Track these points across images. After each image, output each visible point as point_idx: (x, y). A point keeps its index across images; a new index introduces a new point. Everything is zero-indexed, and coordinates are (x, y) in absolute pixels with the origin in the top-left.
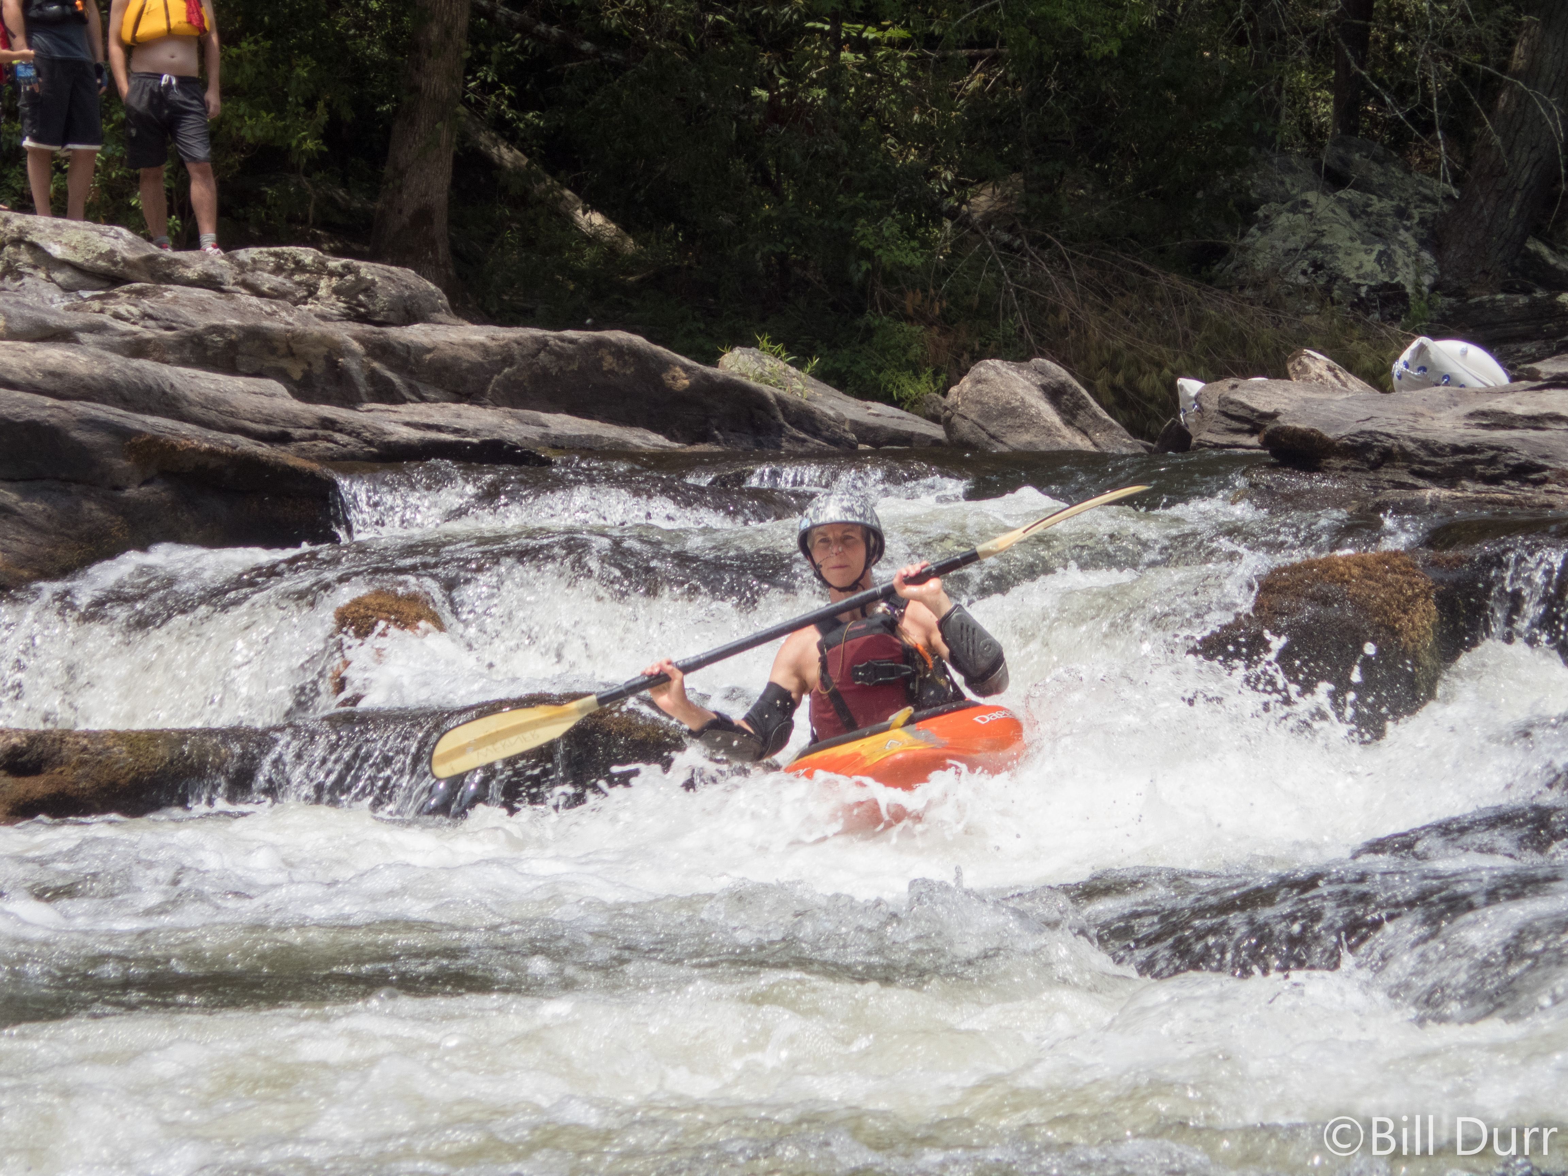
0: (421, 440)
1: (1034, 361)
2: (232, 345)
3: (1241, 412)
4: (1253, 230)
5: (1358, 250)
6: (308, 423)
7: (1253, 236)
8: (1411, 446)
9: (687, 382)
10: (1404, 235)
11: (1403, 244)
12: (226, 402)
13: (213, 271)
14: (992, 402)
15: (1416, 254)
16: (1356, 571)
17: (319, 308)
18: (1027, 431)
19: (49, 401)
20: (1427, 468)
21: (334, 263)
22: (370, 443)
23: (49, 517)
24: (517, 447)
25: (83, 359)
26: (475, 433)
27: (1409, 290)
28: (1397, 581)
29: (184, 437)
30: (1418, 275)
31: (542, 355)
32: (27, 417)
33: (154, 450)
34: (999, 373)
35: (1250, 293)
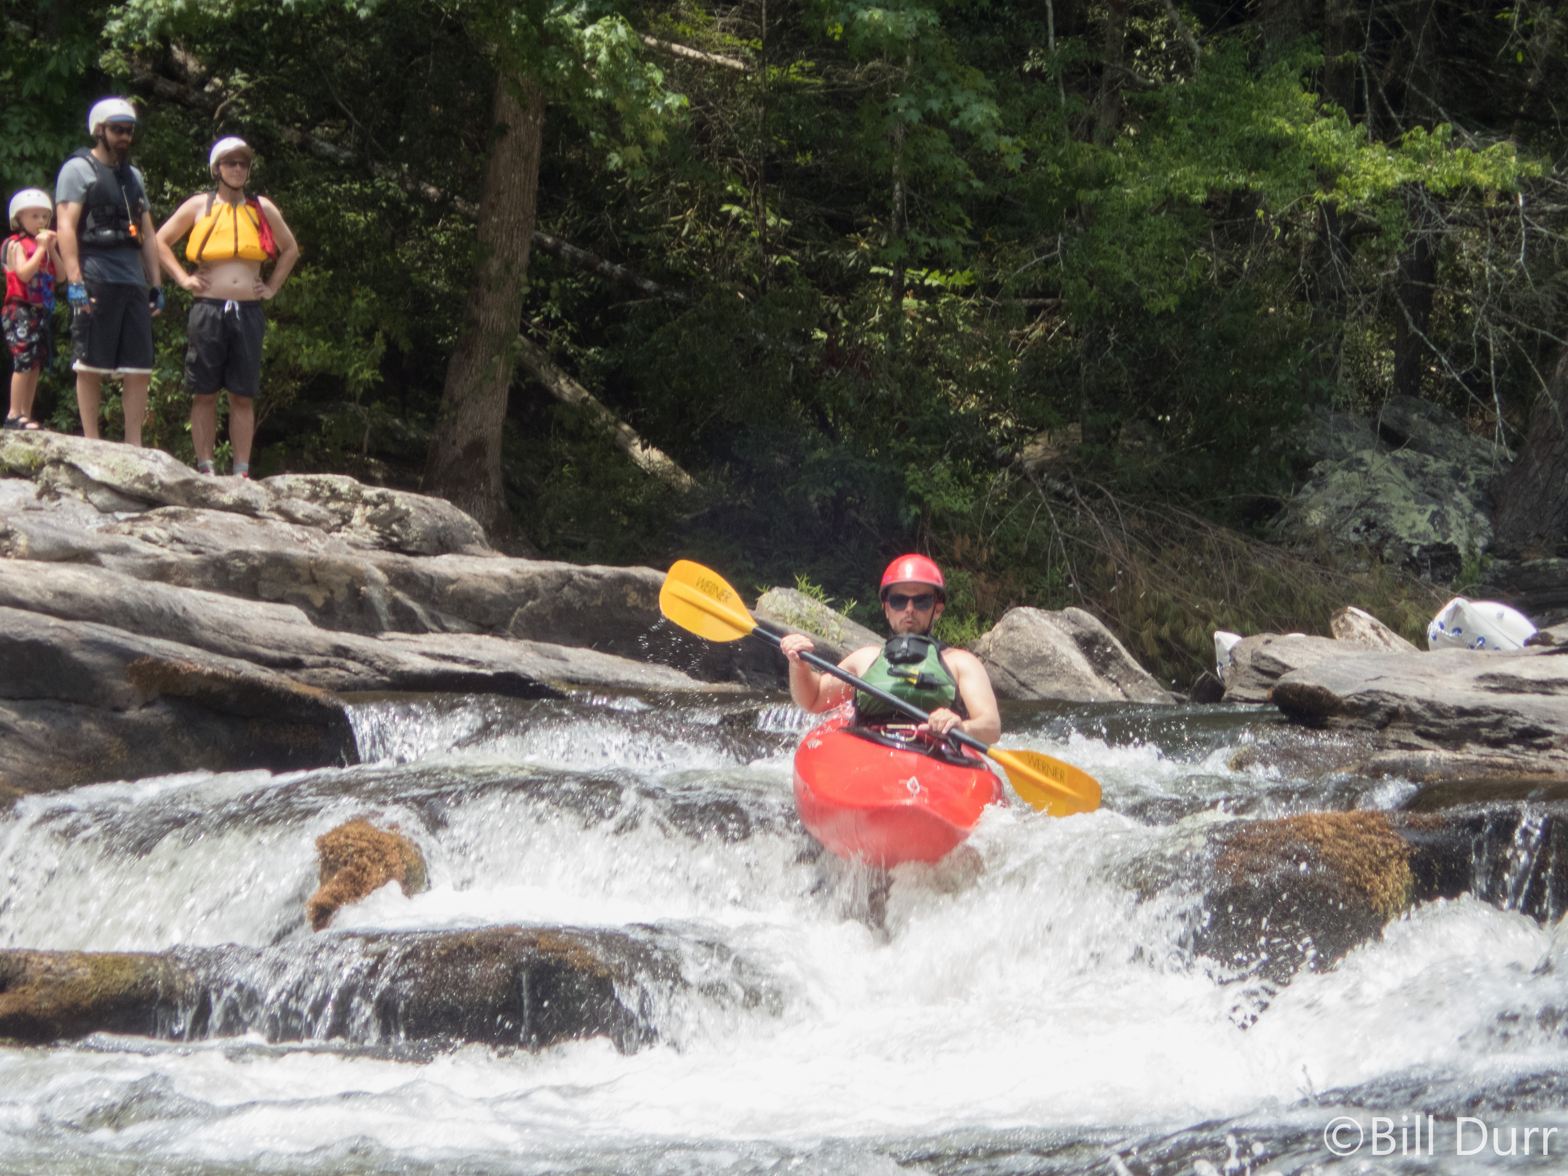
0: (436, 671)
1: (1067, 610)
2: (254, 571)
3: (1273, 668)
4: (1307, 486)
5: (1412, 510)
6: (321, 650)
7: (1307, 492)
8: (1417, 707)
10: (1459, 496)
11: (1457, 505)
12: (238, 627)
13: (248, 496)
14: (1023, 650)
15: (1470, 516)
16: (1330, 830)
17: (352, 536)
18: (1058, 680)
19: (53, 621)
20: (1433, 730)
21: (370, 492)
22: (383, 672)
23: (47, 737)
24: (531, 680)
25: (95, 580)
26: (490, 665)
27: (1462, 551)
28: (1371, 841)
29: (188, 661)
30: (1471, 537)
31: (566, 589)
32: (29, 636)
33: (157, 673)
34: (1031, 621)
35: (1301, 549)
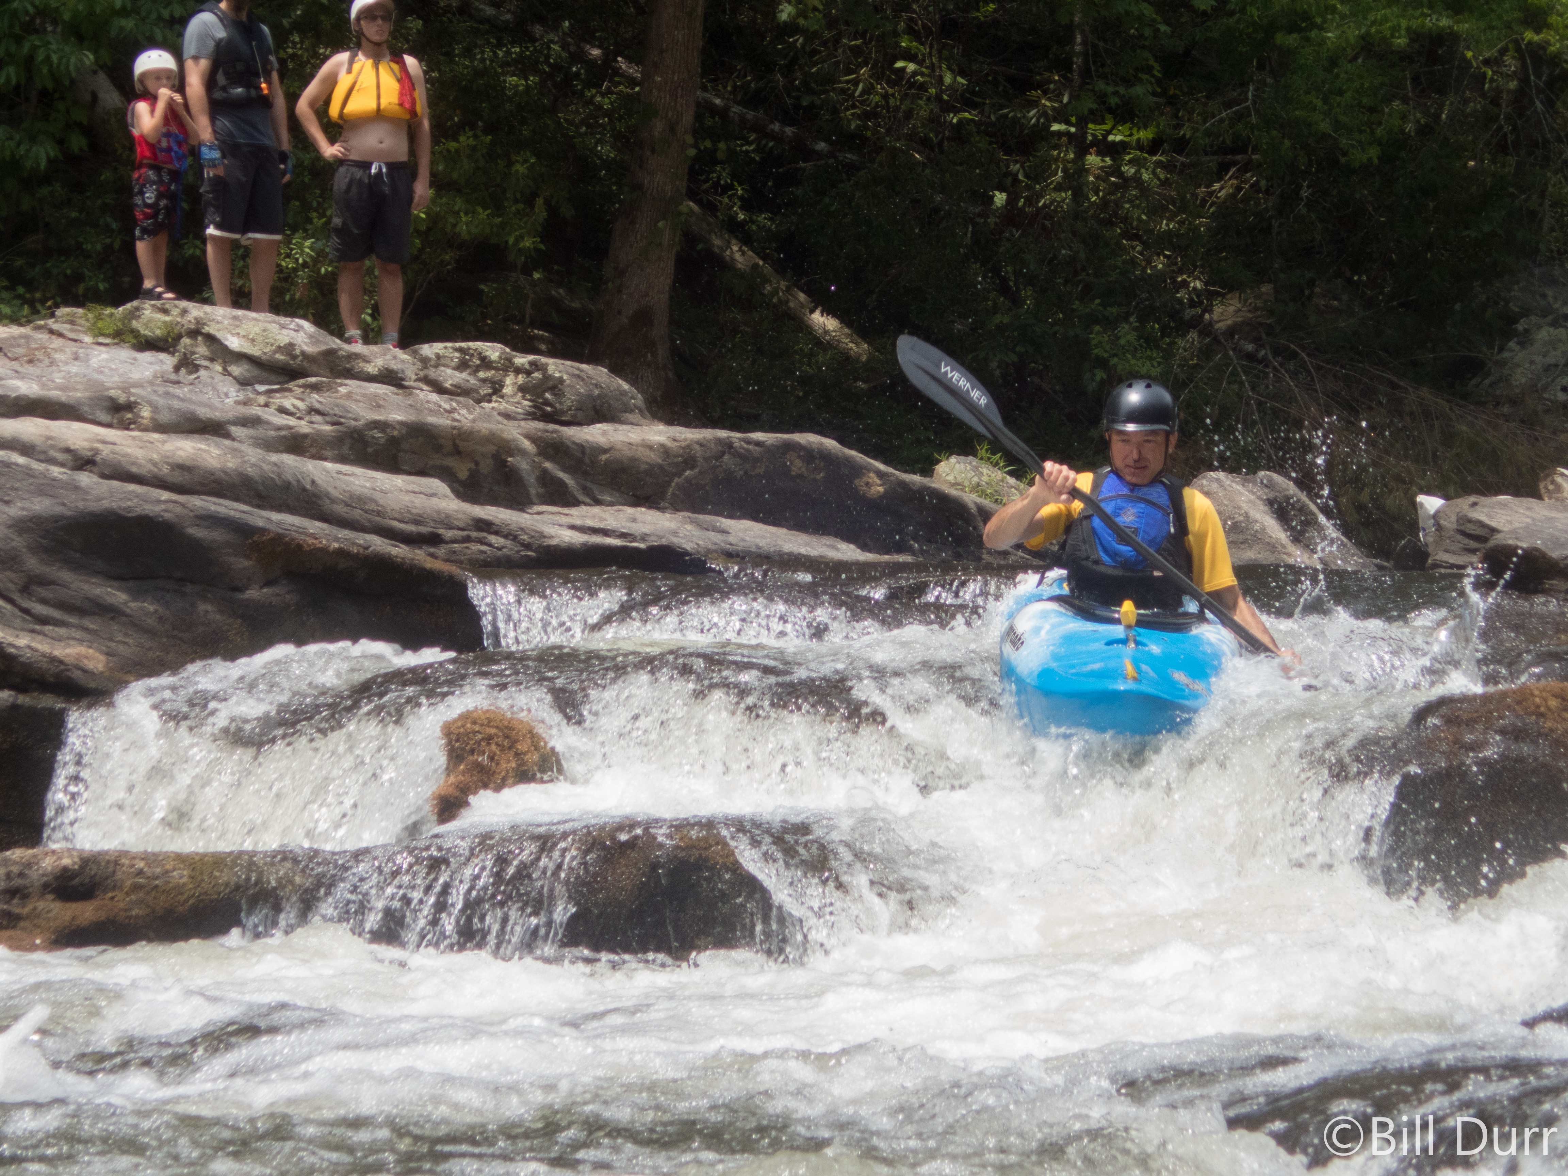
0: (584, 545)
1: (1260, 474)
2: (394, 442)
3: (1480, 532)
4: (1512, 344)
6: (461, 524)
7: (1511, 350)
9: (881, 489)
12: (373, 500)
13: (394, 366)
16: (1553, 703)
17: (503, 406)
18: (1251, 547)
19: (165, 495)
21: (522, 360)
22: (527, 546)
23: (161, 619)
24: (686, 553)
25: (216, 452)
26: (643, 538)
29: (312, 536)
31: (726, 457)
32: (139, 511)
33: (278, 549)
34: (1221, 485)
35: (1506, 409)
